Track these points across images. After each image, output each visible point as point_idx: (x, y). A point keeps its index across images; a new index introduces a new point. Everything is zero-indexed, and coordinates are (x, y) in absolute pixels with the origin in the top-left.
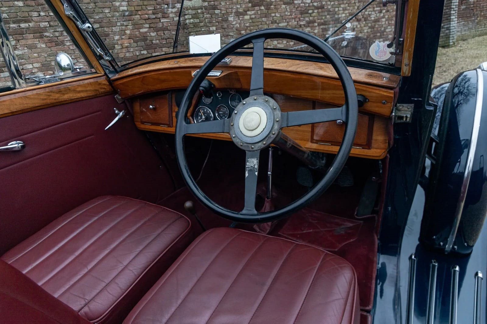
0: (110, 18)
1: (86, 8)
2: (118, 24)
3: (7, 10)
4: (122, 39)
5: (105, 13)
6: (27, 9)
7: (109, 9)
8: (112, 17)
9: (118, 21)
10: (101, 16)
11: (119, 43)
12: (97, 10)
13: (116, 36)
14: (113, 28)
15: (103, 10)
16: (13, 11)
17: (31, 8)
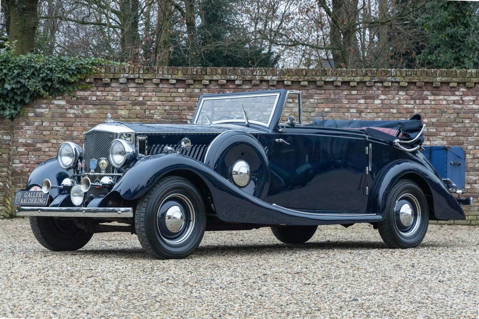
0: (468, 128)
1: (449, 117)
2: (475, 135)
3: (382, 116)
4: (475, 149)
5: (465, 123)
6: (398, 115)
7: (470, 120)
8: (471, 127)
9: (475, 132)
10: (460, 125)
11: (471, 153)
12: (457, 120)
13: (470, 146)
14: (469, 138)
15: (464, 120)
16: (386, 116)
17: (402, 115)
